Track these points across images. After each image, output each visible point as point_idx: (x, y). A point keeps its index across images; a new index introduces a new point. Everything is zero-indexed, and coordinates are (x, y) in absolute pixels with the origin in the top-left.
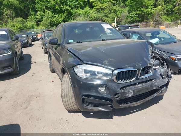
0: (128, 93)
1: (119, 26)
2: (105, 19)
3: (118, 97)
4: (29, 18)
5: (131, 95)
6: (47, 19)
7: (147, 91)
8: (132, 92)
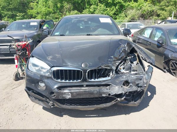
0: (65, 94)
1: (165, 21)
2: (161, 12)
3: (54, 96)
4: (84, 11)
5: (69, 97)
6: (99, 12)
7: (92, 96)
8: (70, 93)
